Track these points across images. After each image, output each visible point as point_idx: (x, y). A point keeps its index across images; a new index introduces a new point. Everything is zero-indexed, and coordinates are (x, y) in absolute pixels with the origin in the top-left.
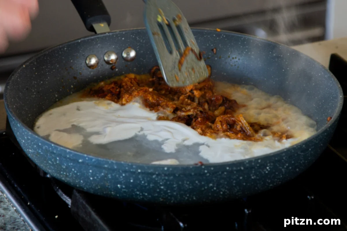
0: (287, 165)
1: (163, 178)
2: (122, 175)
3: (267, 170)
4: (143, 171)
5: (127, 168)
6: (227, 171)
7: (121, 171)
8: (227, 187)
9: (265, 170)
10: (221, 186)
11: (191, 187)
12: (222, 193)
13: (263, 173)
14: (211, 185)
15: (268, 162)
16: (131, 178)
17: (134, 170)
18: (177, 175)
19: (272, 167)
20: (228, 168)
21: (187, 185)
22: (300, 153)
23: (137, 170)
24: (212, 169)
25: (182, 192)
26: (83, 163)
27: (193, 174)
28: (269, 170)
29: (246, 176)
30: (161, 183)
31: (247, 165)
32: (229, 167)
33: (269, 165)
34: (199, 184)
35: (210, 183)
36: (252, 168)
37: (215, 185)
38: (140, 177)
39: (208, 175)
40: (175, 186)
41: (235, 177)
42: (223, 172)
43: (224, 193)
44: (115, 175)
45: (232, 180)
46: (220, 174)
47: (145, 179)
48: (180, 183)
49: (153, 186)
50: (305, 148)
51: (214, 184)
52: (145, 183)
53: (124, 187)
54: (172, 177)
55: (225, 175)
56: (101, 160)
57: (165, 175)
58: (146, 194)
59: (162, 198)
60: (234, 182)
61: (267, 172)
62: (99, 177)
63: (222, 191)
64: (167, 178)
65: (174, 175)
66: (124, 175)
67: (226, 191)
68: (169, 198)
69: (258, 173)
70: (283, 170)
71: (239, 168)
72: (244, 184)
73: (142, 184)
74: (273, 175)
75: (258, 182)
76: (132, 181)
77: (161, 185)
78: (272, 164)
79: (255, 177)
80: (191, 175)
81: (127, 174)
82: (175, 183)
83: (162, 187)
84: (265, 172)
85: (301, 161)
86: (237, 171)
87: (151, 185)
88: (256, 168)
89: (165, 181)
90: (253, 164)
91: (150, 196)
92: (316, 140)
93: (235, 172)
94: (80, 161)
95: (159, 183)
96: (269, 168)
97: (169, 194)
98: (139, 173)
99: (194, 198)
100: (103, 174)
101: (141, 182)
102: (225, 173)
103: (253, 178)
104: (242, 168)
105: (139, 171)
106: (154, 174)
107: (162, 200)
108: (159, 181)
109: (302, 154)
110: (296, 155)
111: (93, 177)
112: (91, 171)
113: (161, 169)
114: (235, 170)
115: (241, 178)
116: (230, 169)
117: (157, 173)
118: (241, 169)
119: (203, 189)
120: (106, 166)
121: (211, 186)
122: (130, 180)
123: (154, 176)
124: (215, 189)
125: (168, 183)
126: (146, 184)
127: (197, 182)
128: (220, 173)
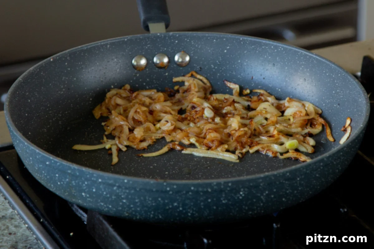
0: (267, 192)
1: (124, 191)
2: (85, 183)
3: (241, 195)
4: (104, 181)
5: (88, 176)
6: (192, 191)
7: (83, 179)
8: (194, 209)
9: (238, 195)
10: (187, 207)
11: (154, 204)
12: (189, 214)
13: (236, 198)
14: (176, 204)
15: (241, 186)
16: (93, 187)
17: (95, 179)
18: (138, 190)
19: (246, 193)
20: (192, 188)
21: (150, 201)
22: (284, 182)
23: (98, 180)
24: (175, 187)
25: (145, 209)
26: (49, 165)
27: (154, 190)
28: (243, 195)
29: (215, 199)
30: (123, 196)
31: (215, 187)
32: (194, 187)
33: (242, 190)
34: (162, 202)
35: (175, 202)
36: (221, 191)
37: (181, 205)
38: (101, 186)
39: (171, 193)
40: (137, 201)
41: (202, 199)
42: (187, 192)
43: (192, 214)
44: (79, 183)
45: (199, 202)
46: (184, 194)
47: (107, 189)
48: (142, 198)
49: (115, 199)
50: (290, 176)
51: (179, 204)
52: (107, 194)
53: (88, 196)
54: (133, 191)
55: (190, 195)
56: (64, 165)
57: (126, 188)
58: (110, 206)
59: (127, 213)
60: (202, 204)
61: (241, 198)
62: (65, 183)
63: (189, 212)
64: (127, 191)
65: (135, 189)
66: (86, 183)
67: (194, 213)
68: (134, 213)
69: (229, 198)
70: (262, 197)
71: (205, 190)
72: (215, 208)
73: (104, 195)
74: (250, 202)
75: (232, 207)
76: (94, 190)
77: (123, 199)
78: (246, 189)
79: (226, 201)
80: (152, 191)
81: (89, 182)
82: (136, 198)
83: (124, 201)
84: (238, 197)
85: (287, 190)
86: (203, 192)
87: (113, 197)
88: (227, 191)
89: (126, 194)
90: (222, 187)
91: (114, 209)
92: (307, 170)
93: (201, 194)
94: (47, 163)
95: (121, 196)
96: (244, 193)
97: (133, 209)
98: (100, 182)
99: (160, 217)
100: (67, 180)
101: (103, 192)
102: (190, 193)
103: (224, 202)
104: (210, 190)
105: (100, 180)
106: (115, 186)
107: (127, 215)
108: (120, 194)
109: (287, 182)
110: (278, 183)
111: (60, 182)
112: (57, 175)
113: (121, 181)
114: (201, 191)
115: (209, 200)
116: (196, 189)
117: (117, 185)
118: (207, 191)
119: (167, 208)
120: (69, 171)
121: (176, 206)
122: (93, 189)
123: (115, 188)
124: (181, 209)
125: (130, 197)
126: (108, 196)
127: (160, 199)
128: (184, 192)
